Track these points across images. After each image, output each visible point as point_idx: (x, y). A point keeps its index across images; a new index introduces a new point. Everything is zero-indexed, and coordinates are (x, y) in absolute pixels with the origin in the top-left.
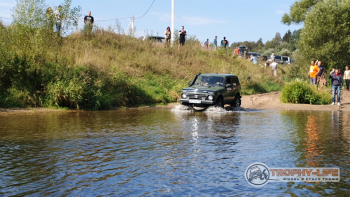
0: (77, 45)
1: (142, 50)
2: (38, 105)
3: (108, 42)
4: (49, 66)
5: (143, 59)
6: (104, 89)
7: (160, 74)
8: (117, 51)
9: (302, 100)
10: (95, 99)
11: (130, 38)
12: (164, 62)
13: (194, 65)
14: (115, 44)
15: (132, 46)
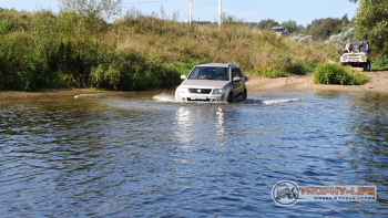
0: (120, 31)
1: (183, 34)
2: (82, 87)
3: (150, 28)
4: (92, 52)
5: (182, 43)
6: (141, 72)
7: (198, 57)
8: (157, 36)
9: (333, 81)
10: (132, 81)
11: (172, 23)
12: (203, 46)
13: (237, 48)
14: (157, 30)
15: (173, 31)
